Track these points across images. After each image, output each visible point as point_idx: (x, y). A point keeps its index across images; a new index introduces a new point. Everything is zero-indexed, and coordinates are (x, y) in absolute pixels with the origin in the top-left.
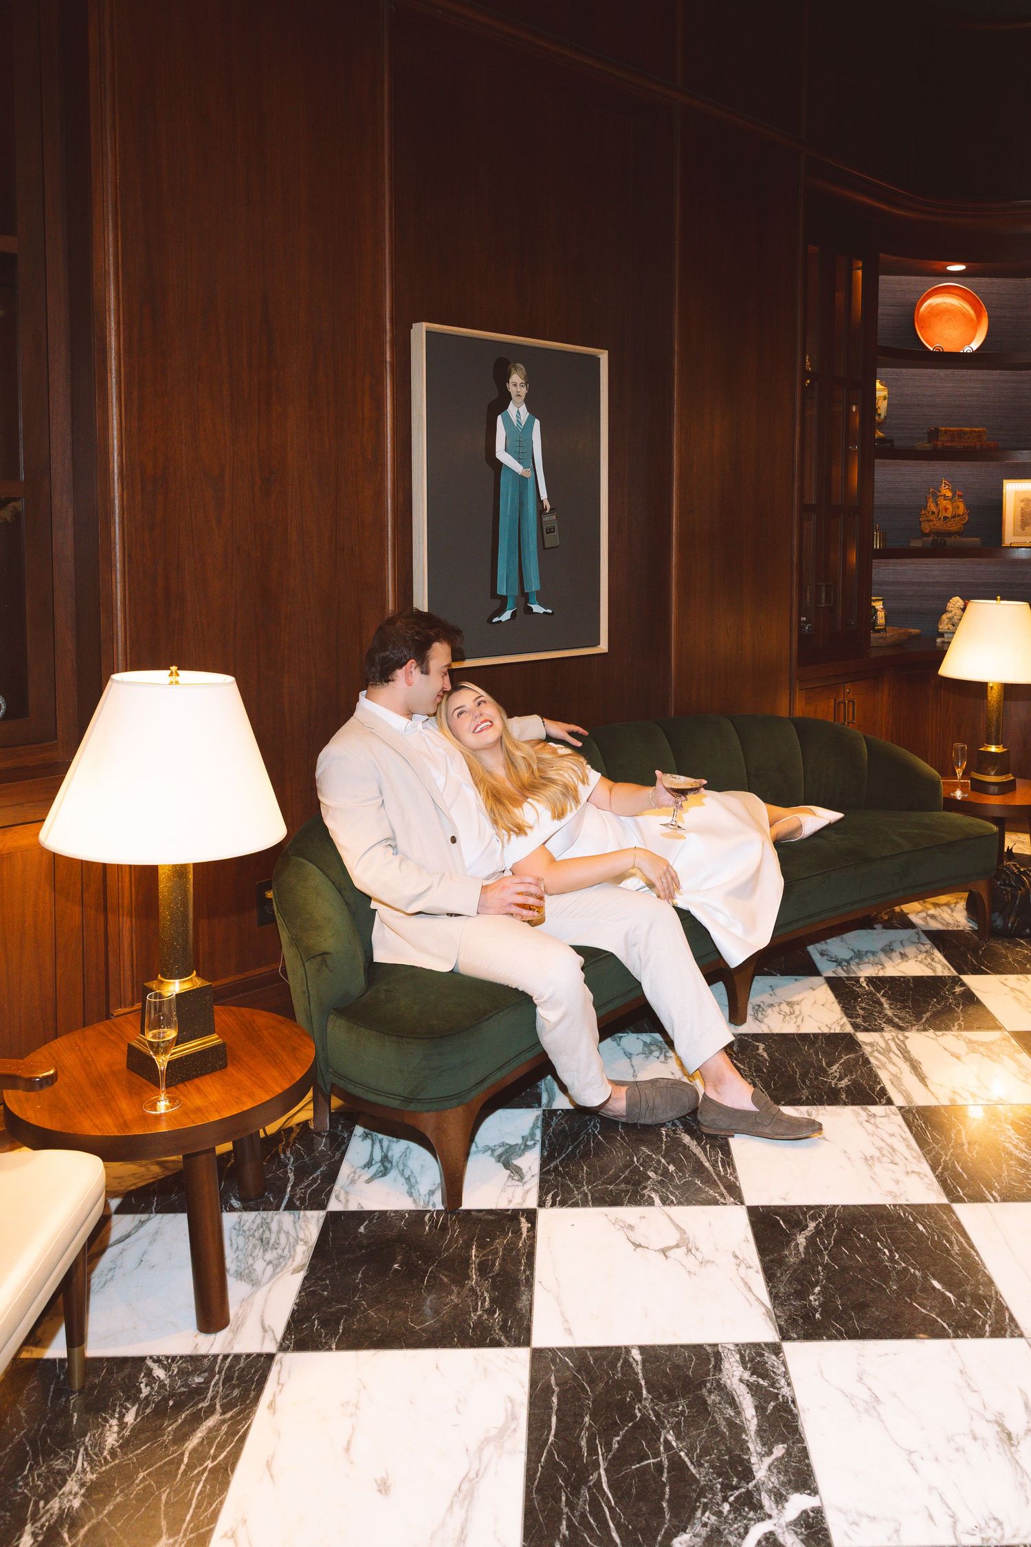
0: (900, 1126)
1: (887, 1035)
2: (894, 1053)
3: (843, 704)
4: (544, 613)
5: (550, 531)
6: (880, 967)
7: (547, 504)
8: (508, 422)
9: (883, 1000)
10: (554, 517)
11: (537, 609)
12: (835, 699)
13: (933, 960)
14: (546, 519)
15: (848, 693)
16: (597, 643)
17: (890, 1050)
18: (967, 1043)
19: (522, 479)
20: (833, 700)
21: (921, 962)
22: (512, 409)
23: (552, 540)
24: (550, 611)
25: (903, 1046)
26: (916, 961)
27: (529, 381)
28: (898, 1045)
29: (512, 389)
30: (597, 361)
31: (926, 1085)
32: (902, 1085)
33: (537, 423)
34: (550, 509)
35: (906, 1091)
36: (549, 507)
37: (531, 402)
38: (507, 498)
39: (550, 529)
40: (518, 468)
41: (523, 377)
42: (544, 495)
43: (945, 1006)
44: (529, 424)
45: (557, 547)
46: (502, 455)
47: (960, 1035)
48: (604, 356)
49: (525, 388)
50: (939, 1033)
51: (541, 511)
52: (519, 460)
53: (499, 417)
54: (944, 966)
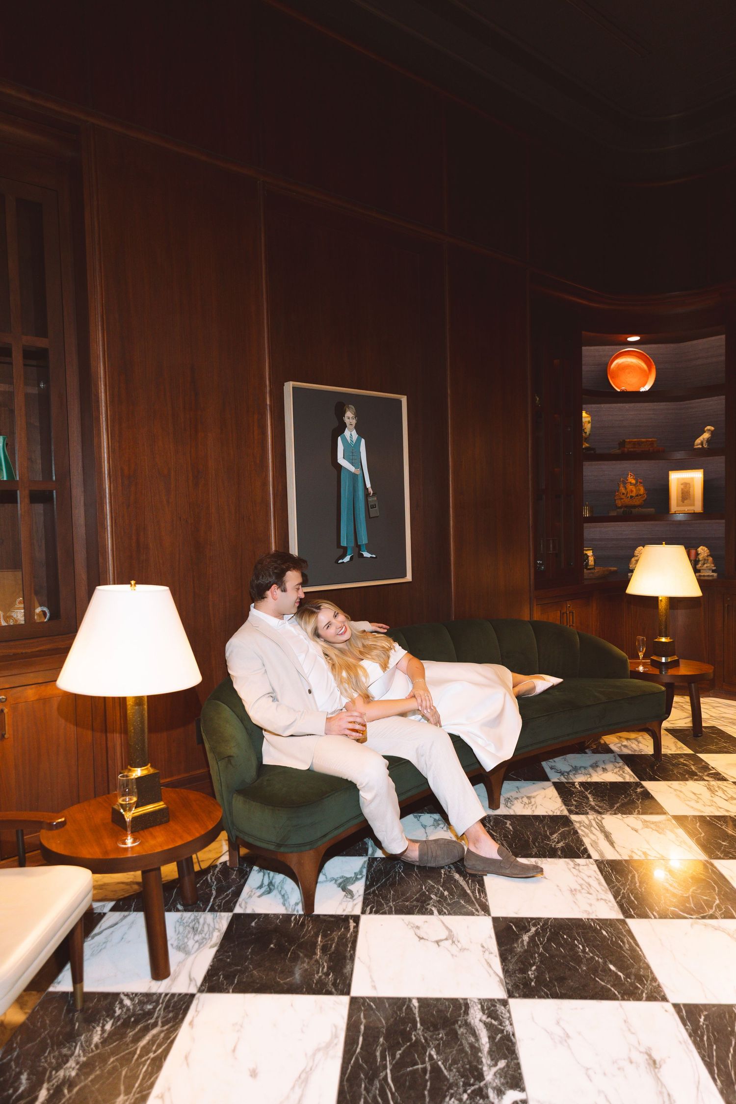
0: (595, 871)
1: (591, 817)
2: (594, 828)
3: (566, 614)
4: (371, 557)
5: (373, 507)
6: (589, 776)
7: (370, 490)
8: (345, 441)
9: (589, 796)
10: (376, 499)
11: (366, 554)
12: (561, 611)
13: (623, 772)
14: (370, 499)
15: (569, 607)
16: (405, 576)
17: (591, 826)
18: (642, 822)
19: (354, 476)
20: (559, 612)
21: (616, 773)
22: (347, 433)
23: (374, 512)
24: (375, 556)
25: (600, 823)
26: (613, 773)
27: (357, 415)
28: (597, 823)
29: (347, 421)
30: (400, 402)
31: (614, 847)
32: (598, 847)
33: (363, 441)
34: (373, 494)
35: (600, 851)
36: (372, 492)
38: (345, 487)
39: (373, 506)
40: (352, 469)
41: (353, 413)
42: (368, 485)
43: (630, 799)
44: (358, 442)
45: (377, 517)
46: (341, 460)
47: (639, 818)
48: (404, 400)
49: (355, 420)
50: (624, 816)
51: (367, 495)
52: (352, 464)
53: (339, 438)
54: (630, 776)
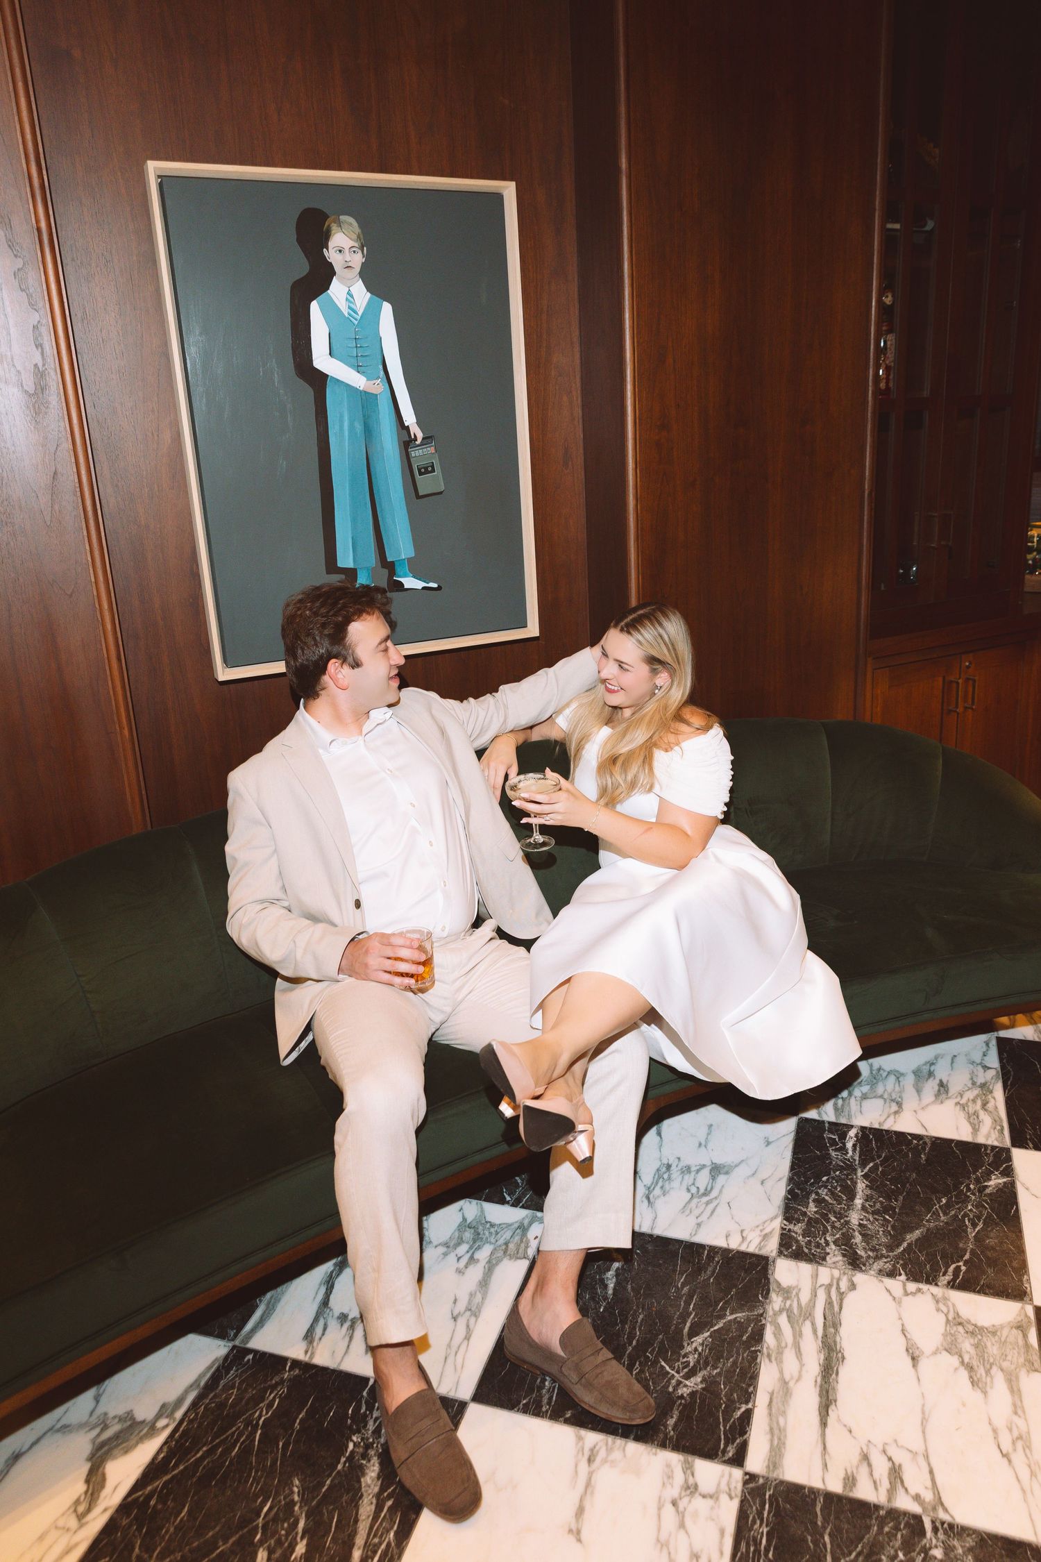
0: (722, 1532)
1: (825, 1274)
2: (813, 1324)
3: (955, 685)
4: (424, 588)
5: (426, 470)
6: (894, 1107)
7: (416, 431)
8: (331, 312)
9: (861, 1186)
10: (432, 450)
11: (410, 582)
12: (944, 678)
13: (984, 1105)
14: (414, 453)
15: (968, 667)
17: (808, 1314)
18: (947, 1321)
19: (366, 401)
20: (941, 679)
21: (963, 1107)
22: (337, 290)
23: (426, 484)
24: (435, 585)
25: (836, 1308)
26: (958, 1103)
27: (367, 241)
28: (829, 1303)
29: (332, 255)
30: (498, 198)
31: (824, 1424)
32: (784, 1413)
33: (387, 309)
34: (423, 439)
35: (782, 1431)
36: (420, 436)
37: (372, 277)
38: (341, 427)
39: (426, 468)
40: (358, 381)
41: (355, 237)
42: (409, 418)
43: (956, 1216)
44: (372, 315)
45: (441, 493)
46: (322, 360)
47: (945, 1301)
48: (509, 190)
49: (360, 254)
50: (912, 1286)
51: (407, 442)
52: (358, 368)
53: (314, 306)
54: (997, 1121)
